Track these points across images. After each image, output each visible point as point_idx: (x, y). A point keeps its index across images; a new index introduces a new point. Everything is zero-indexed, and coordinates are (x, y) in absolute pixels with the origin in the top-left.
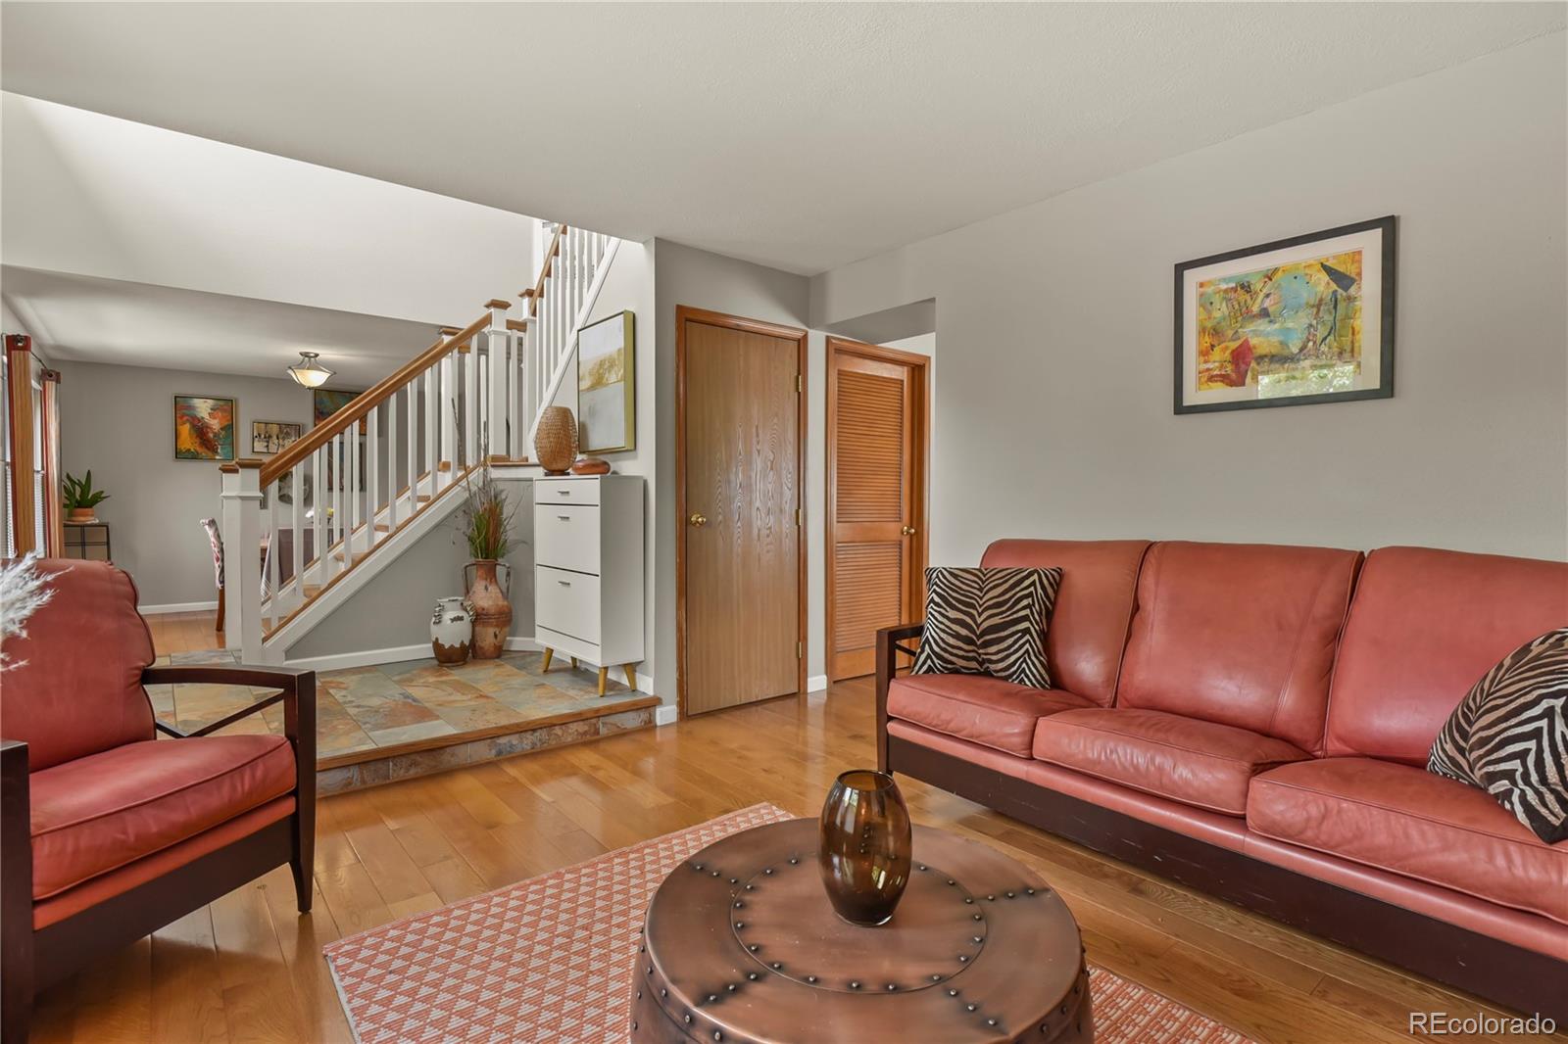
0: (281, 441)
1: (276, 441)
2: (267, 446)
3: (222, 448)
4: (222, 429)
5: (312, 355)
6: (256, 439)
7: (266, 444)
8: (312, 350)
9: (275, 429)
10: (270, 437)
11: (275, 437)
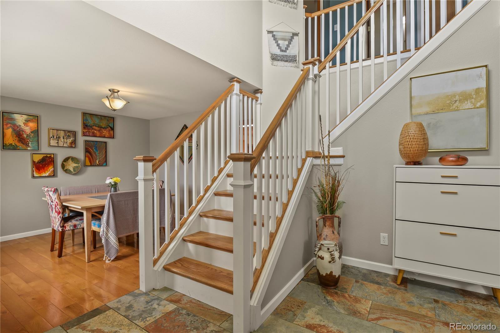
0: (65, 140)
1: (63, 140)
2: (58, 143)
3: (31, 143)
4: (31, 132)
5: (116, 91)
6: (52, 139)
7: (57, 141)
8: (116, 88)
9: (62, 134)
10: (59, 137)
11: (62, 138)
